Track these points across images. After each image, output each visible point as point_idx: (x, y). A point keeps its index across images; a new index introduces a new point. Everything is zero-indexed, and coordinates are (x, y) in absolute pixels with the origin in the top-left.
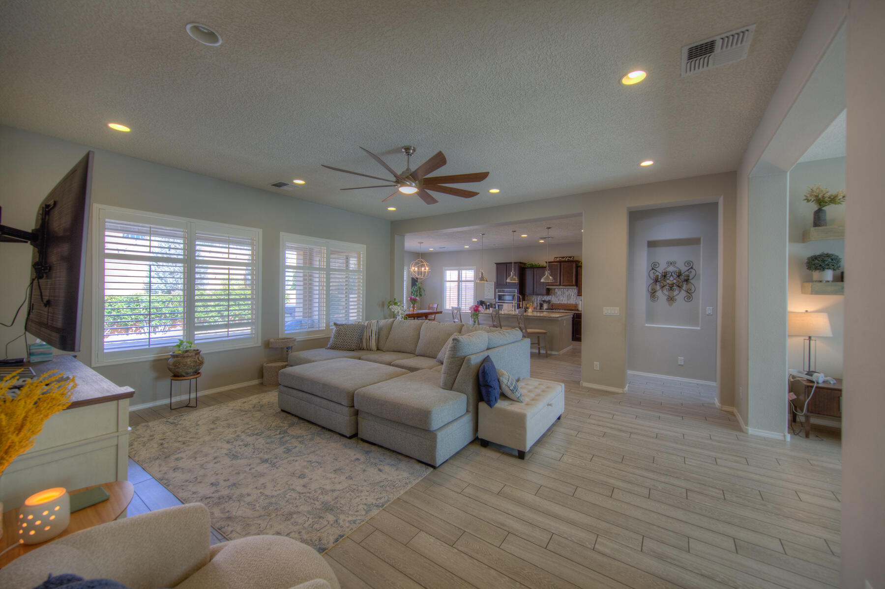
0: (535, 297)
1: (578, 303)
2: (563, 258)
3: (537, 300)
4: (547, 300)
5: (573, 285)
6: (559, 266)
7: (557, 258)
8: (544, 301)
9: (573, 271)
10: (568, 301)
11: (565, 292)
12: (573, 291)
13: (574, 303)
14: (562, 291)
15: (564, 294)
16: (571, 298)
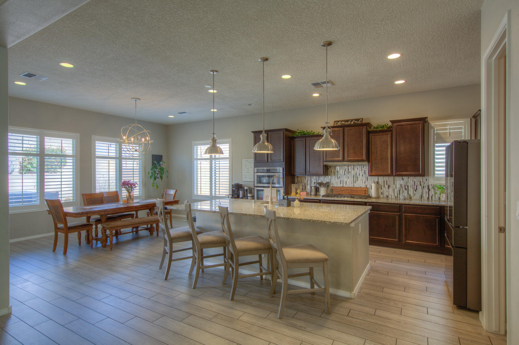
0: (308, 178)
1: (368, 186)
2: (348, 121)
3: (311, 182)
4: (325, 182)
5: (362, 161)
6: (341, 132)
7: (338, 121)
8: (321, 184)
9: (363, 140)
10: (355, 183)
11: (350, 170)
12: (362, 169)
13: (364, 186)
14: (345, 170)
15: (349, 173)
16: (359, 179)
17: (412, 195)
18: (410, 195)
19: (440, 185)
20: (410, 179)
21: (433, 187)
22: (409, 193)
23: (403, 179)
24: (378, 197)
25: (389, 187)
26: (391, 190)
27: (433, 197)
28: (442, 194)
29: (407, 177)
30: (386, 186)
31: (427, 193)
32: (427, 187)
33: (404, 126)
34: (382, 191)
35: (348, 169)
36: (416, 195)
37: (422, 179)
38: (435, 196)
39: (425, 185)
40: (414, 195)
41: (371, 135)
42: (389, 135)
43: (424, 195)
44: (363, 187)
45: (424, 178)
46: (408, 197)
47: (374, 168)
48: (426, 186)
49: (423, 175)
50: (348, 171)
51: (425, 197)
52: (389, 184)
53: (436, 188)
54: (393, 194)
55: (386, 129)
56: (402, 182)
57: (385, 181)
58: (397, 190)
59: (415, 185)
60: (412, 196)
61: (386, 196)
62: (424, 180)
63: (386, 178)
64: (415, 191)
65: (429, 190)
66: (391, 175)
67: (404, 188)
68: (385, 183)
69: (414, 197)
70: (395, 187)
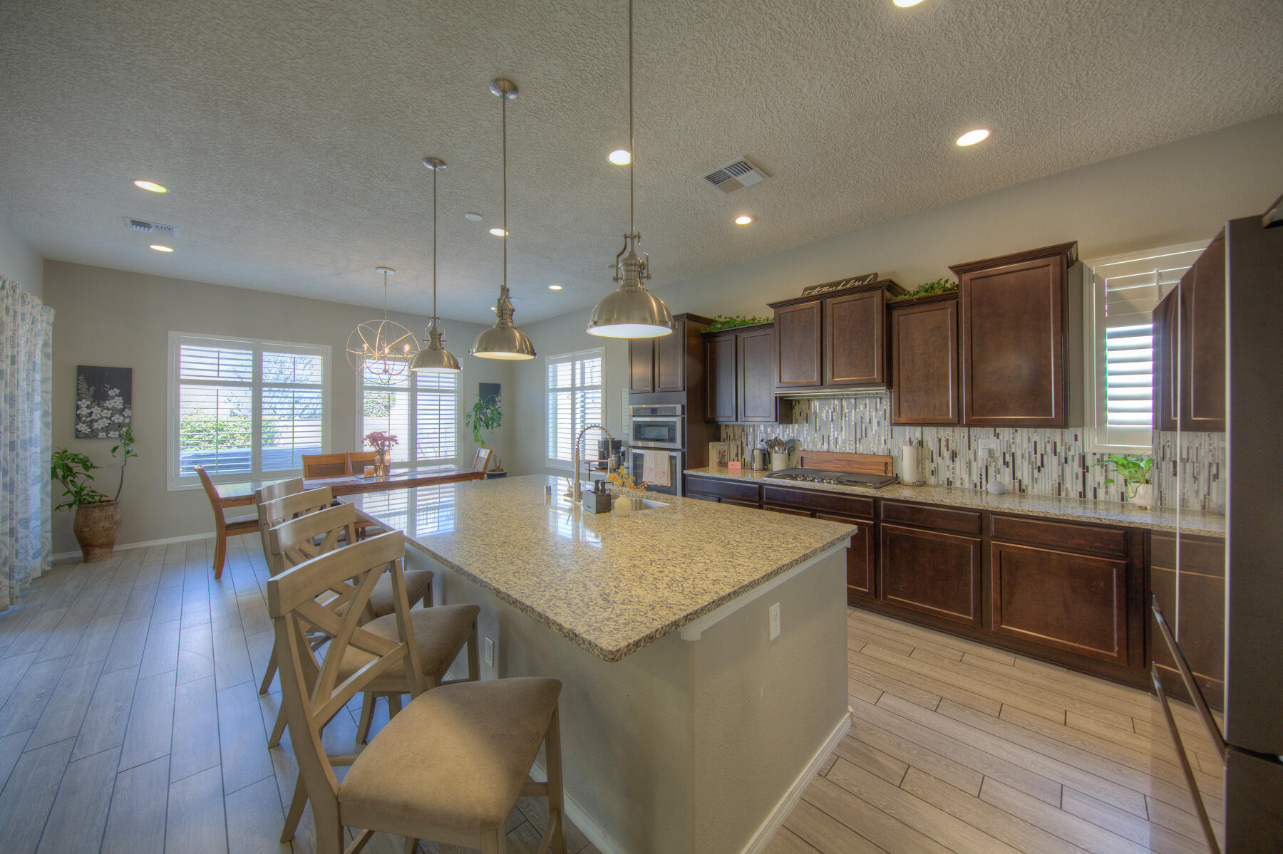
0: (748, 429)
1: (895, 453)
5: (871, 384)
6: (816, 311)
7: (814, 287)
9: (873, 327)
10: (860, 442)
11: (846, 411)
12: (878, 407)
13: (883, 452)
14: (834, 409)
15: (843, 418)
16: (869, 432)
17: (1026, 481)
18: (1020, 481)
19: (1125, 457)
20: (1018, 434)
21: (1098, 460)
22: (1018, 474)
23: (997, 436)
24: (922, 484)
25: (954, 455)
26: (960, 464)
27: (1101, 493)
28: (1132, 486)
29: (1012, 430)
30: (947, 454)
31: (1077, 477)
32: (1077, 459)
33: (996, 278)
34: (934, 465)
35: (842, 408)
36: (1040, 481)
37: (1062, 435)
38: (1106, 487)
39: (1072, 453)
40: (1034, 480)
41: (895, 313)
42: (949, 309)
43: (1068, 484)
44: (881, 454)
45: (1069, 434)
46: (1014, 489)
47: (904, 405)
48: (1073, 456)
49: (1063, 423)
50: (842, 411)
51: (1069, 489)
52: (954, 449)
53: (1111, 466)
54: (966, 477)
55: (939, 292)
56: (994, 444)
57: (943, 440)
58: (980, 465)
59: (1036, 453)
60: (1026, 486)
61: (946, 482)
62: (1066, 440)
63: (946, 432)
64: (1036, 471)
65: (1085, 469)
66: (957, 422)
67: (1001, 461)
68: (943, 443)
69: (1033, 488)
70: (972, 458)
